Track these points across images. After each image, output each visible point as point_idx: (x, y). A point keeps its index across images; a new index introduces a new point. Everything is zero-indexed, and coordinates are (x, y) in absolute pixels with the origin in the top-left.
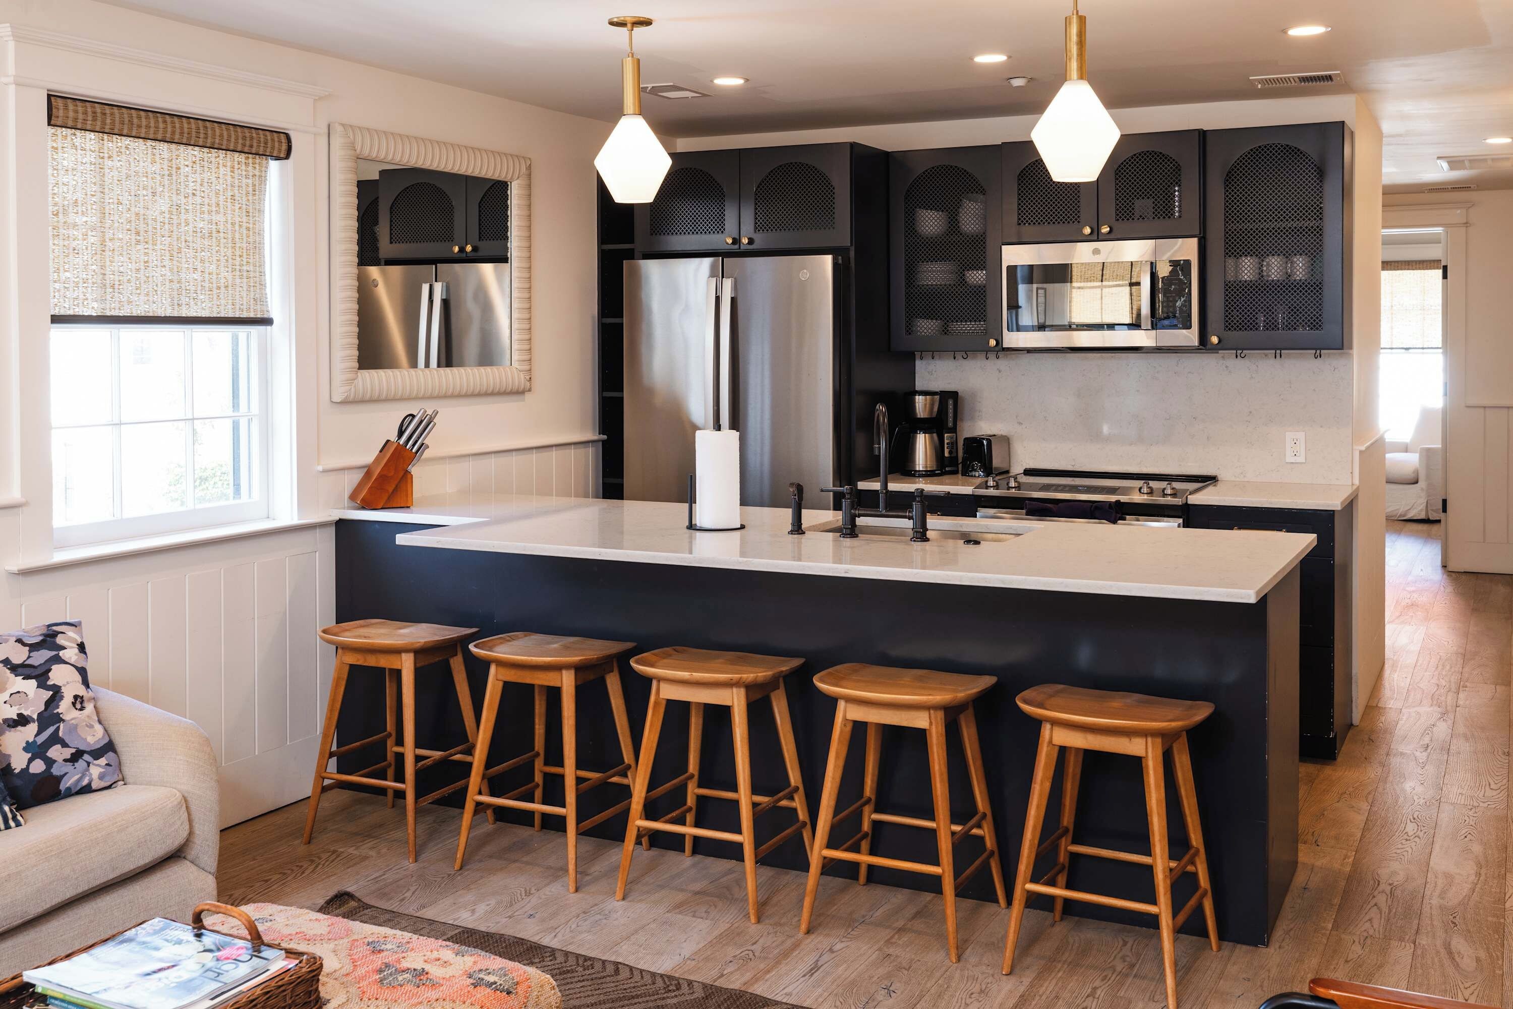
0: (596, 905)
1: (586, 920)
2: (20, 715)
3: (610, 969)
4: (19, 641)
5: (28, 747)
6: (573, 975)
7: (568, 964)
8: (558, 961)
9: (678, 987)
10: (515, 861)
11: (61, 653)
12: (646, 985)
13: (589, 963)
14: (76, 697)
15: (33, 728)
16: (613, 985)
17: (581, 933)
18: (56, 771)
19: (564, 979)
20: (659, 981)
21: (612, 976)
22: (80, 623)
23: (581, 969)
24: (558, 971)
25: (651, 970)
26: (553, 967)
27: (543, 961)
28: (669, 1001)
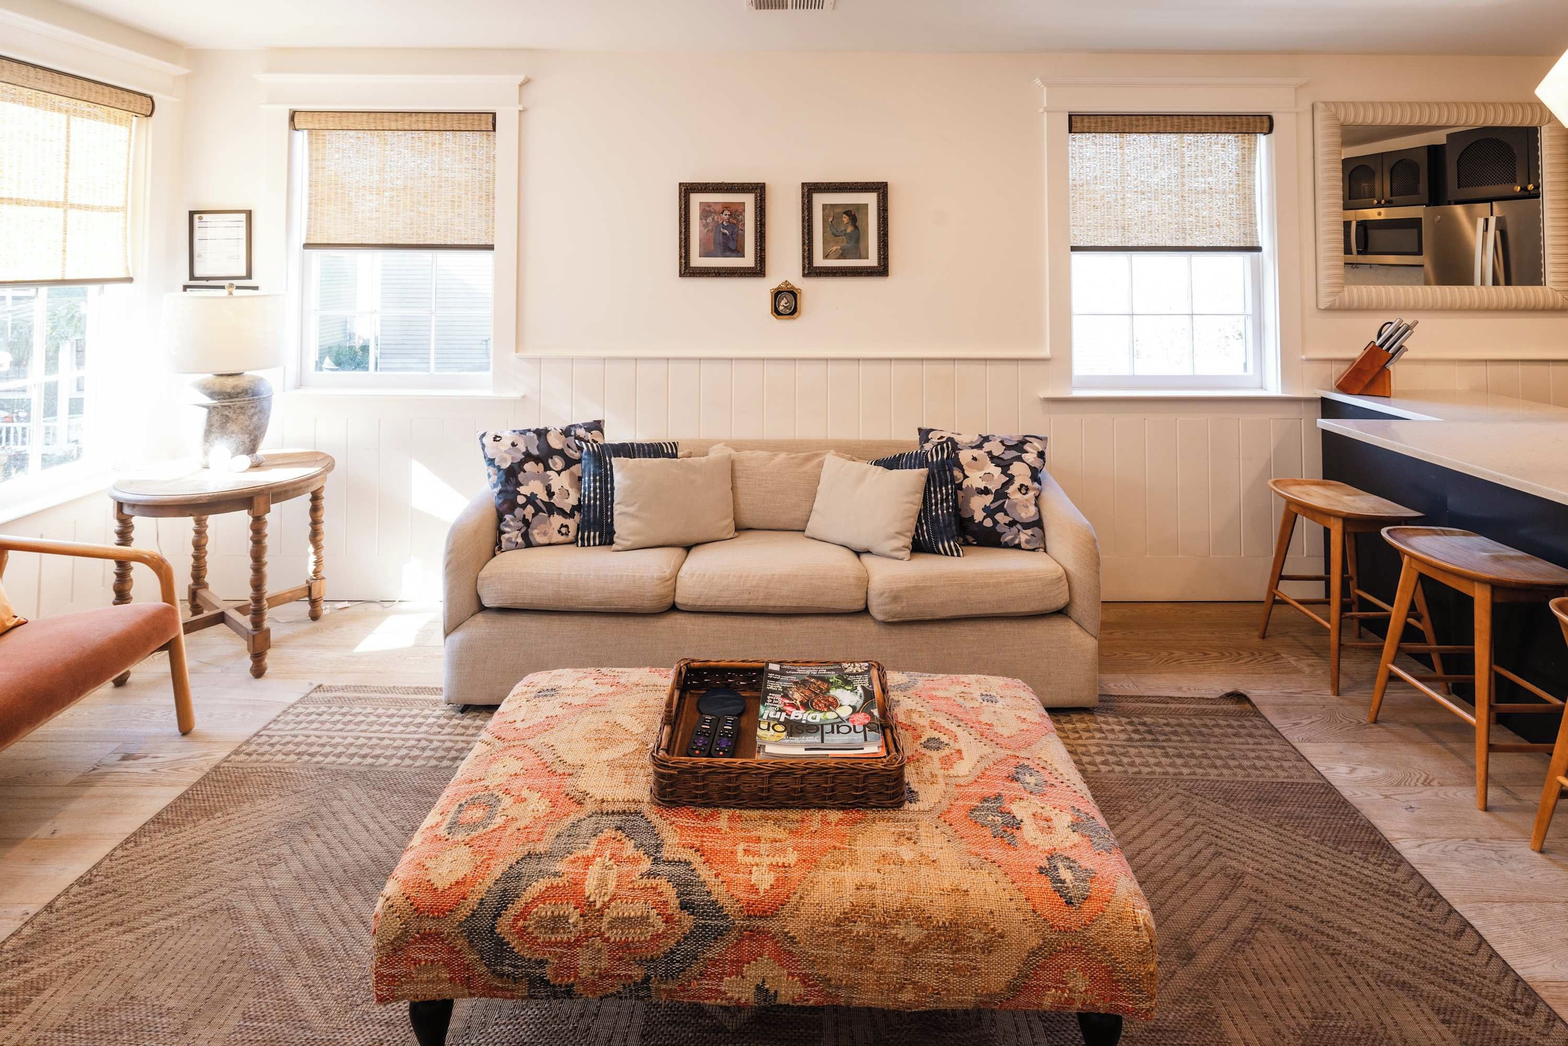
0: (1500, 839)
1: (1472, 849)
2: (985, 488)
3: (1453, 925)
4: (1002, 442)
5: (986, 509)
6: (1401, 903)
7: (1406, 887)
8: (1397, 876)
9: (1529, 1012)
10: (1439, 742)
11: (1023, 455)
12: (1485, 978)
13: (1431, 901)
14: (1022, 485)
15: (990, 498)
16: (1440, 947)
17: (1453, 859)
18: (998, 529)
19: (1386, 900)
20: (1508, 982)
21: (1449, 936)
22: (1046, 438)
23: (1416, 903)
24: (1387, 887)
25: (1510, 962)
26: (1386, 879)
27: (1380, 865)
28: (1500, 1021)
